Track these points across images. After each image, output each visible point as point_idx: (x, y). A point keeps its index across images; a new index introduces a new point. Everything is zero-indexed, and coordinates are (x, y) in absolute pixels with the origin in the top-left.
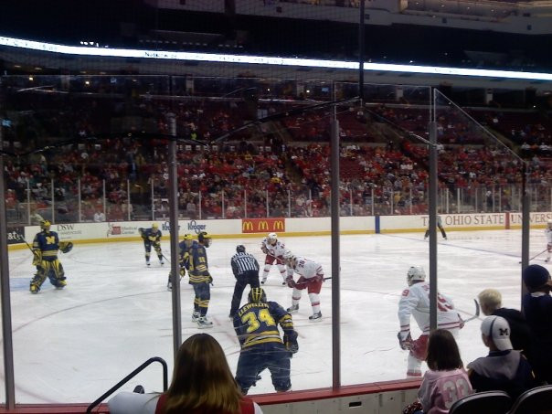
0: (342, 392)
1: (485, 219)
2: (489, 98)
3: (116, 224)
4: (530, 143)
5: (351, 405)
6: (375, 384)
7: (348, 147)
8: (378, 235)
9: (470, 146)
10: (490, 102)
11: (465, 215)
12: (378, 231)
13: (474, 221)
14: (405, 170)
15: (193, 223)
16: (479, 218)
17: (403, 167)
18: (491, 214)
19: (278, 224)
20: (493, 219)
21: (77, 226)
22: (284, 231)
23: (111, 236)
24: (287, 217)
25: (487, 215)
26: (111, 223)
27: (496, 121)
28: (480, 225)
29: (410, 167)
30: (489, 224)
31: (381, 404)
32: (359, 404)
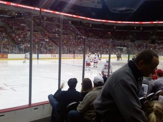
0: (32, 106)
4: (80, 36)
5: (35, 109)
6: (42, 102)
8: (38, 60)
9: (65, 35)
11: (63, 55)
13: (65, 56)
16: (67, 56)
17: (46, 40)
18: (70, 55)
19: (6, 56)
22: (7, 58)
24: (9, 54)
25: (69, 55)
29: (48, 40)
30: (69, 57)
31: (44, 108)
32: (37, 109)
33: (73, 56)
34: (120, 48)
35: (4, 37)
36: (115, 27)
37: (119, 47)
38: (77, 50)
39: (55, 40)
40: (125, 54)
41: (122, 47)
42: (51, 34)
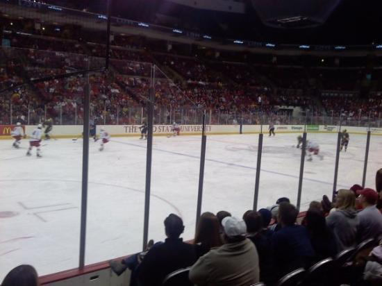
0: (85, 271)
1: (165, 128)
2: (170, 47)
4: (193, 79)
5: (92, 278)
10: (170, 50)
13: (158, 129)
14: (114, 93)
16: (162, 128)
18: (168, 126)
25: (166, 126)
27: (172, 63)
28: (162, 132)
29: (117, 91)
30: (167, 132)
32: (97, 277)
34: (286, 107)
35: (15, 85)
36: (275, 59)
37: (282, 107)
39: (133, 91)
40: (298, 124)
41: (290, 108)
42: (125, 76)
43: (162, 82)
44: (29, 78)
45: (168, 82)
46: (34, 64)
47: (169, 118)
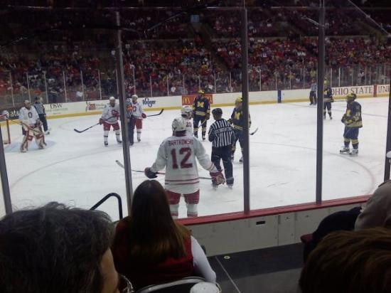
1: (359, 90)
3: (92, 102)
5: (258, 223)
6: (275, 208)
7: (259, 41)
8: (279, 104)
11: (343, 88)
12: (280, 101)
14: (300, 57)
15: (147, 100)
16: (354, 90)
17: (299, 54)
18: (363, 87)
19: (208, 98)
20: (364, 90)
21: (64, 105)
22: (212, 103)
23: (88, 111)
24: (214, 93)
25: (360, 87)
26: (88, 102)
29: (304, 54)
31: (279, 223)
32: (263, 222)
33: (372, 90)
38: (383, 74)
42: (312, 37)
43: (355, 40)
44: (216, 50)
45: (363, 39)
46: (220, 35)
47: (363, 78)
